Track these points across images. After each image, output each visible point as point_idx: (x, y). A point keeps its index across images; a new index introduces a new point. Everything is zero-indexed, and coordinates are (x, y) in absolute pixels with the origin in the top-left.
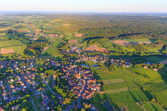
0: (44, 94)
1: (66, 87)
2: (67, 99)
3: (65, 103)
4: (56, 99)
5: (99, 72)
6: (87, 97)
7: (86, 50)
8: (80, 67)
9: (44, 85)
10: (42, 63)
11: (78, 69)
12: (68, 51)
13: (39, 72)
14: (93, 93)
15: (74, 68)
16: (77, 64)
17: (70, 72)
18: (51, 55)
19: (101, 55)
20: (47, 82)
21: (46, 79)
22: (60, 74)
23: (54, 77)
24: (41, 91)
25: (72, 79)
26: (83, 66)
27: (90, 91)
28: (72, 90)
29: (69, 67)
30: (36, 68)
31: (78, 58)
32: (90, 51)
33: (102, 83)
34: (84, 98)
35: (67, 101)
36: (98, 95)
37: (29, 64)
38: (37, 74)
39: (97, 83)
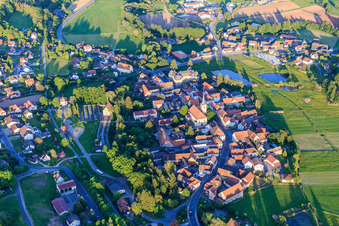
0: (62, 173)
1: (146, 152)
2: (144, 196)
3: (136, 209)
4: (107, 192)
5: (285, 103)
6: (223, 195)
7: (240, 12)
8: (210, 80)
9: (65, 142)
10: (64, 61)
11: (200, 88)
12: (167, 16)
13: (52, 92)
14: (249, 180)
15: (187, 83)
16: (199, 67)
17: (168, 100)
18: (98, 31)
19: (300, 33)
20: (78, 131)
21: (74, 119)
22: (129, 104)
23: (107, 112)
24: (53, 162)
25: (174, 125)
26: (222, 77)
27: (238, 171)
28: (168, 165)
29: (166, 79)
30: (40, 76)
31: (204, 46)
32: (258, 20)
33: (290, 146)
34: (212, 196)
35: (147, 203)
36: (269, 191)
37: (17, 62)
38: (43, 100)
39: (271, 143)
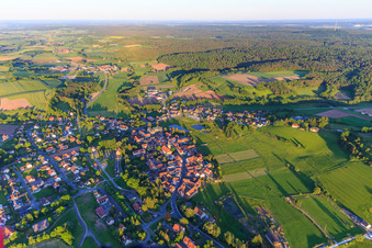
0: (99, 191)
1: (145, 174)
2: (148, 200)
3: (145, 208)
4: (126, 200)
5: (207, 140)
6: (188, 194)
7: (176, 95)
8: (169, 132)
9: (98, 173)
10: (90, 126)
11: (165, 136)
12: (140, 99)
13: (86, 144)
14: (199, 183)
15: (157, 133)
16: (162, 124)
17: (150, 143)
18: (106, 109)
19: (206, 104)
20: (104, 165)
21: (101, 159)
22: (130, 147)
23: (118, 153)
24: (93, 185)
25: (155, 157)
26: (175, 129)
27: (193, 179)
28: (157, 181)
29: (147, 133)
30: (78, 136)
31: (162, 114)
32: (185, 99)
33: (215, 162)
34: (182, 195)
35: (150, 203)
36: (209, 187)
37: (64, 129)
38: (82, 150)
39: (205, 162)
